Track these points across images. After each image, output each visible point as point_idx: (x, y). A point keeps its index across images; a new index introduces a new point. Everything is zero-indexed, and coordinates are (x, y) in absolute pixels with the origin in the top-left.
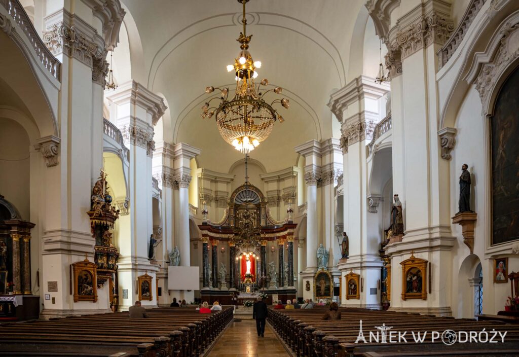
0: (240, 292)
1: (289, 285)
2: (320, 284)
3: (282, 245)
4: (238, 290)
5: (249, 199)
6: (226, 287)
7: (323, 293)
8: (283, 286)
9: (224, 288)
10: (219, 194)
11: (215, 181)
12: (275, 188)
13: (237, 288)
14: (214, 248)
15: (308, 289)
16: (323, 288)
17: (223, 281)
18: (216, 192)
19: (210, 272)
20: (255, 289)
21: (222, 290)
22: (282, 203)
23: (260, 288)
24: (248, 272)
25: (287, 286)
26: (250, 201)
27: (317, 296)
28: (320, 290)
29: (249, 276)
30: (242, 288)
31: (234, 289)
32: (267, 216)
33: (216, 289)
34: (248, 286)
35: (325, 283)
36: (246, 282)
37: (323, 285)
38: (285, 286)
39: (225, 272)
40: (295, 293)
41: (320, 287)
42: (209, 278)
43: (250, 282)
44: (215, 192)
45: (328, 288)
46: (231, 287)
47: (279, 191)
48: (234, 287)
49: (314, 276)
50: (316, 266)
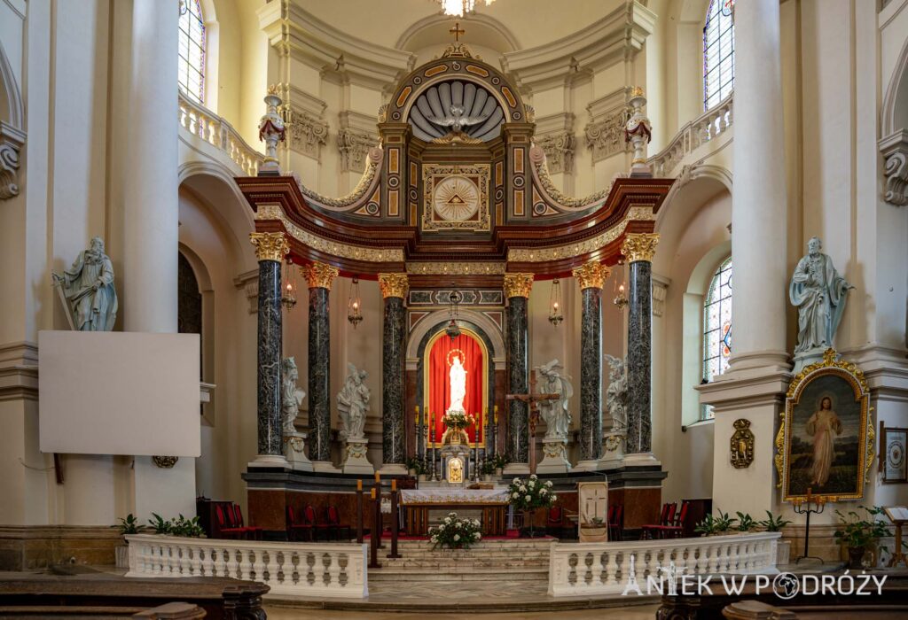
0: (422, 478)
1: (629, 449)
2: (813, 431)
3: (596, 290)
4: (413, 473)
5: (464, 121)
6: (364, 461)
7: (820, 473)
8: (596, 456)
9: (356, 463)
10: (353, 121)
11: (337, 71)
12: (559, 108)
13: (410, 466)
14: (317, 298)
15: (742, 458)
16: (823, 452)
17: (354, 436)
18: (343, 115)
19: (296, 396)
20: (483, 468)
21: (348, 469)
22: (583, 159)
23: (501, 465)
24: (457, 406)
25: (618, 455)
26: (465, 128)
27: (792, 491)
28: (809, 461)
29: (460, 423)
30: (429, 466)
31: (397, 469)
32: (533, 182)
33: (324, 467)
34: (455, 455)
35: (837, 426)
36: (448, 442)
37: (823, 436)
38: (607, 456)
39: (363, 398)
40: (658, 481)
41: (810, 448)
42: (291, 418)
43: (464, 442)
44: (340, 115)
45: (848, 455)
46: (386, 459)
47: (570, 117)
48: (397, 462)
49: (781, 397)
50: (779, 346)
